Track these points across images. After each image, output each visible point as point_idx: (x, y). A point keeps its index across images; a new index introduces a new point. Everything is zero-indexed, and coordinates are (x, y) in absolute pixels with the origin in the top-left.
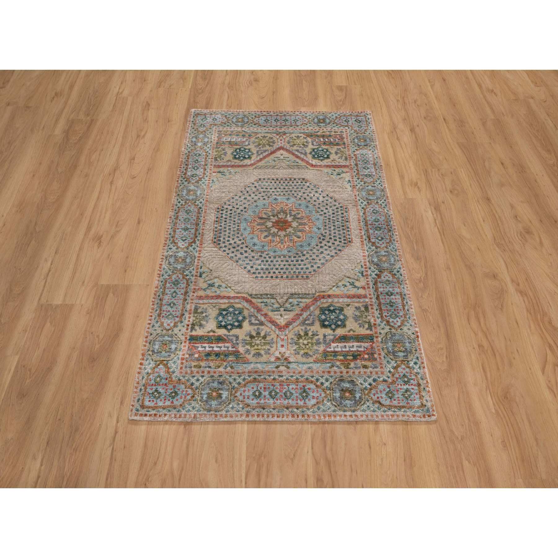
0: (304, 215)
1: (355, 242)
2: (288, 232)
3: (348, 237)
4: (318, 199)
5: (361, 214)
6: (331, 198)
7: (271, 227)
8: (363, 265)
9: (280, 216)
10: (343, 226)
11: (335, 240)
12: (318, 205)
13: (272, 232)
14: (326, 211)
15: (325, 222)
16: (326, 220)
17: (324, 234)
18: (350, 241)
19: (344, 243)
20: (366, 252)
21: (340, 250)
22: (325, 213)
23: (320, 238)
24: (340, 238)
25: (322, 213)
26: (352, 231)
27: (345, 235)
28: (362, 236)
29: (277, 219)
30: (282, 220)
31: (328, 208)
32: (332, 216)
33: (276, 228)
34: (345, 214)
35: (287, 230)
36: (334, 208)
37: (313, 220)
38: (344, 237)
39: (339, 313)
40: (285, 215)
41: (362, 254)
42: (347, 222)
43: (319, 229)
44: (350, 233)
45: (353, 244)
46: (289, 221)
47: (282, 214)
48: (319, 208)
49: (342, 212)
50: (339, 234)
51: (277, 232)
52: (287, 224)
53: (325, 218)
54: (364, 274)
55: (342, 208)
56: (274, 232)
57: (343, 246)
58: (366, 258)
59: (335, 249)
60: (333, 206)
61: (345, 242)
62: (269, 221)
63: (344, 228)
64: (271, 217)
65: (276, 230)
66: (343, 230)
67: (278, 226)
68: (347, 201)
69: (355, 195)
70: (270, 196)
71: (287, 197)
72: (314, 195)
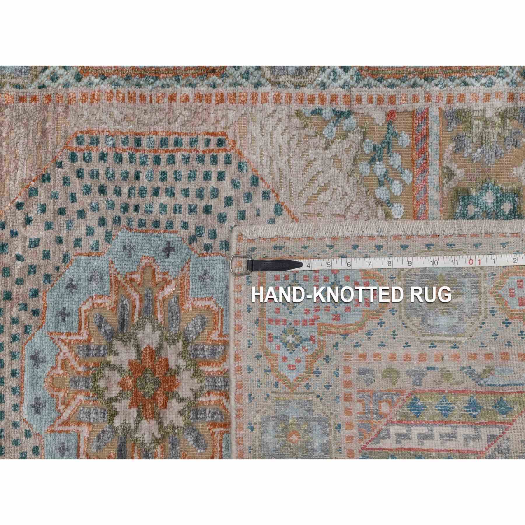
0: (108, 302)
1: (222, 124)
2: (182, 363)
3: (201, 146)
4: (35, 244)
5: (105, 87)
6: (33, 192)
7: (160, 423)
8: (312, 107)
9: (115, 391)
10: (157, 160)
11: (215, 193)
12: (64, 248)
13: (180, 421)
14: (92, 219)
15: (142, 224)
16: (129, 221)
17: (192, 230)
18: (220, 143)
19: (228, 162)
20: (261, 90)
21: (255, 181)
22: (102, 222)
23: (207, 248)
24: (207, 177)
25: (100, 232)
26: (176, 127)
27: (193, 155)
28: (199, 97)
29: (126, 403)
30: (130, 382)
31: (77, 206)
32: (110, 194)
33: (165, 406)
34: (103, 147)
35: (172, 365)
36: (77, 186)
37: (134, 268)
38: (201, 160)
39: (477, 205)
40: (107, 372)
41: (269, 108)
42: (138, 142)
43: (168, 250)
44: (186, 140)
45: (230, 133)
46: (133, 356)
47: (102, 384)
48: (78, 242)
49: (95, 155)
50: (191, 177)
51: (182, 400)
52: (148, 363)
53: (124, 222)
54: (343, 107)
55: (79, 155)
56: (181, 413)
57: (240, 168)
58: (284, 93)
59: (248, 197)
60: (70, 190)
61: (221, 157)
62: (136, 430)
63: (164, 157)
64: (117, 422)
65: (174, 405)
66: (171, 160)
67: (154, 398)
68: (44, 132)
69: (22, 99)
70: (23, 427)
71: (28, 362)
72: (19, 258)
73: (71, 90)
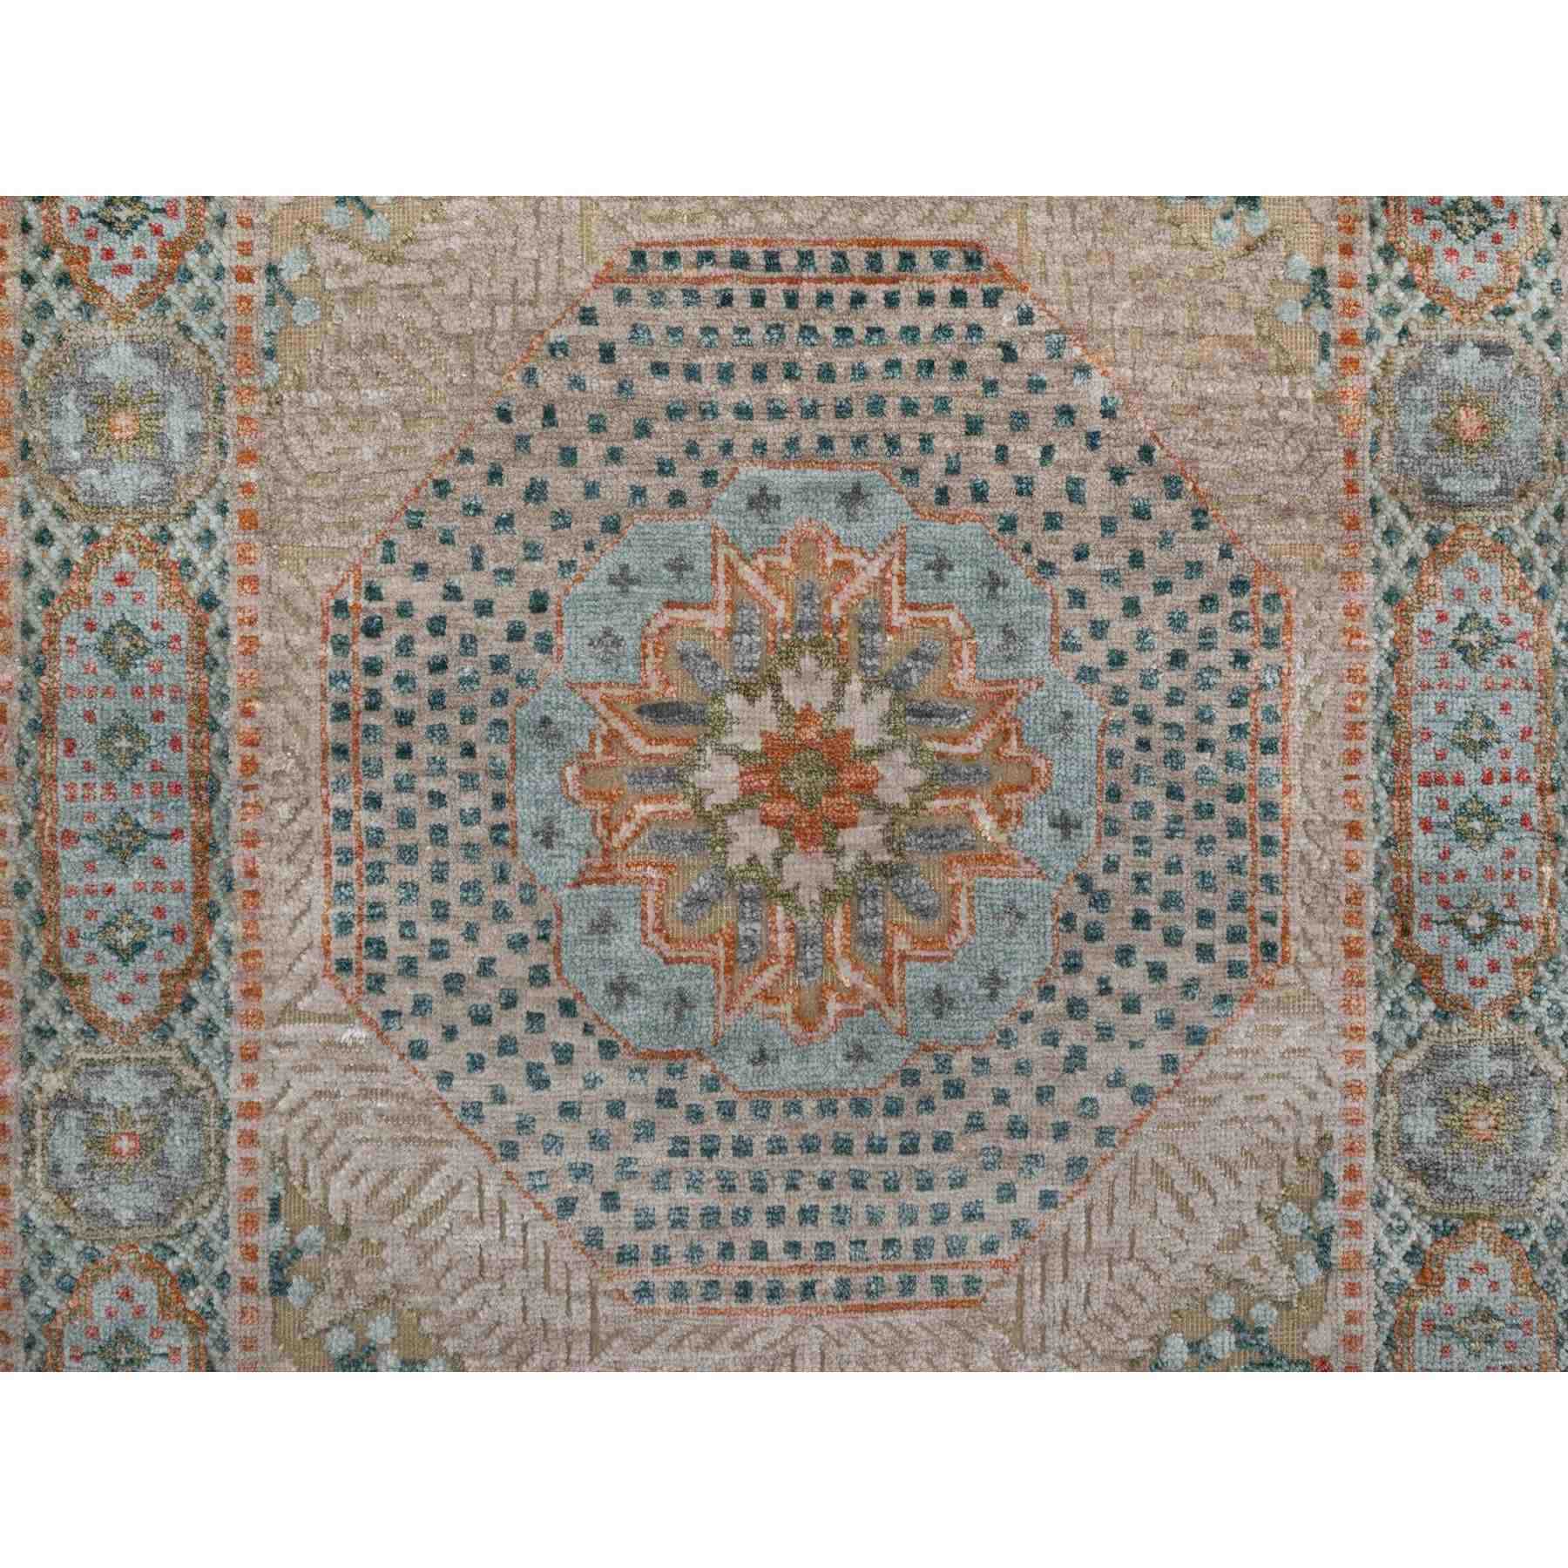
0: (964, 676)
1: (1305, 955)
2: (848, 862)
3: (1264, 903)
4: (1075, 493)
5: (1375, 665)
6: (1173, 488)
7: (733, 809)
8: (1338, 1174)
9: (794, 695)
10: (1235, 795)
11: (1173, 938)
12: (1068, 564)
13: (736, 859)
14: (1122, 633)
15: (1114, 757)
16: (1119, 726)
17: (1102, 882)
18: (1269, 949)
19: (1235, 969)
20: (1369, 1047)
21: (1196, 1036)
22: (1117, 660)
23: (1068, 920)
24: (1205, 918)
25: (1096, 653)
26: (1299, 842)
27: (1246, 883)
28: (1356, 898)
29: (771, 722)
30: (810, 733)
31: (1146, 597)
32: (1168, 680)
33: (766, 821)
34: (1261, 659)
35: (847, 837)
36: (1185, 595)
37: (1029, 739)
38: (1236, 904)
40: (830, 674)
41: (1336, 1070)
42: (1269, 747)
43: (1065, 825)
44: (1274, 865)
45: (1287, 974)
46: (862, 741)
47: (808, 663)
48: (1078, 598)
49: (1244, 639)
50: (1205, 881)
51: (778, 863)
52: (850, 777)
53: (1117, 714)
54: (1337, 1252)
55: (1244, 602)
56: (753, 860)
57: (1223, 999)
58: (1365, 1105)
59: (1167, 1021)
60: (1178, 579)
61: (1243, 953)
62: (721, 750)
63: (1241, 811)
64: (734, 702)
65: (769, 842)
66: (1236, 829)
67: (782, 794)
68: (1287, 513)
69: (1350, 456)
70: (723, 467)
71: (847, 476)
72: (1047, 452)
73: (1370, 579)
